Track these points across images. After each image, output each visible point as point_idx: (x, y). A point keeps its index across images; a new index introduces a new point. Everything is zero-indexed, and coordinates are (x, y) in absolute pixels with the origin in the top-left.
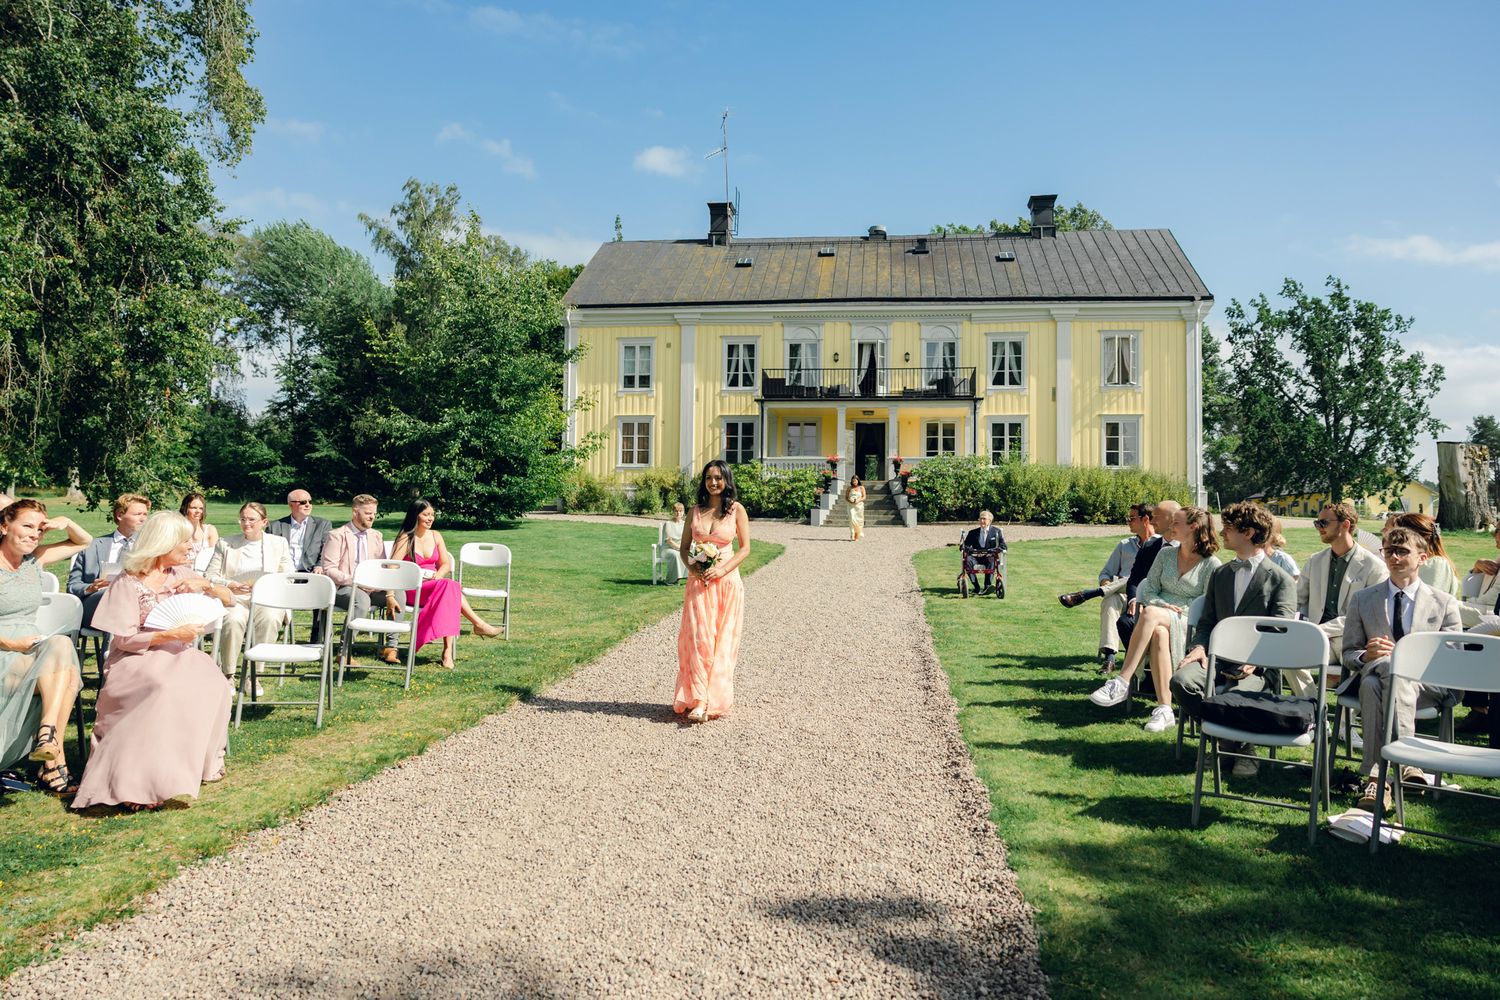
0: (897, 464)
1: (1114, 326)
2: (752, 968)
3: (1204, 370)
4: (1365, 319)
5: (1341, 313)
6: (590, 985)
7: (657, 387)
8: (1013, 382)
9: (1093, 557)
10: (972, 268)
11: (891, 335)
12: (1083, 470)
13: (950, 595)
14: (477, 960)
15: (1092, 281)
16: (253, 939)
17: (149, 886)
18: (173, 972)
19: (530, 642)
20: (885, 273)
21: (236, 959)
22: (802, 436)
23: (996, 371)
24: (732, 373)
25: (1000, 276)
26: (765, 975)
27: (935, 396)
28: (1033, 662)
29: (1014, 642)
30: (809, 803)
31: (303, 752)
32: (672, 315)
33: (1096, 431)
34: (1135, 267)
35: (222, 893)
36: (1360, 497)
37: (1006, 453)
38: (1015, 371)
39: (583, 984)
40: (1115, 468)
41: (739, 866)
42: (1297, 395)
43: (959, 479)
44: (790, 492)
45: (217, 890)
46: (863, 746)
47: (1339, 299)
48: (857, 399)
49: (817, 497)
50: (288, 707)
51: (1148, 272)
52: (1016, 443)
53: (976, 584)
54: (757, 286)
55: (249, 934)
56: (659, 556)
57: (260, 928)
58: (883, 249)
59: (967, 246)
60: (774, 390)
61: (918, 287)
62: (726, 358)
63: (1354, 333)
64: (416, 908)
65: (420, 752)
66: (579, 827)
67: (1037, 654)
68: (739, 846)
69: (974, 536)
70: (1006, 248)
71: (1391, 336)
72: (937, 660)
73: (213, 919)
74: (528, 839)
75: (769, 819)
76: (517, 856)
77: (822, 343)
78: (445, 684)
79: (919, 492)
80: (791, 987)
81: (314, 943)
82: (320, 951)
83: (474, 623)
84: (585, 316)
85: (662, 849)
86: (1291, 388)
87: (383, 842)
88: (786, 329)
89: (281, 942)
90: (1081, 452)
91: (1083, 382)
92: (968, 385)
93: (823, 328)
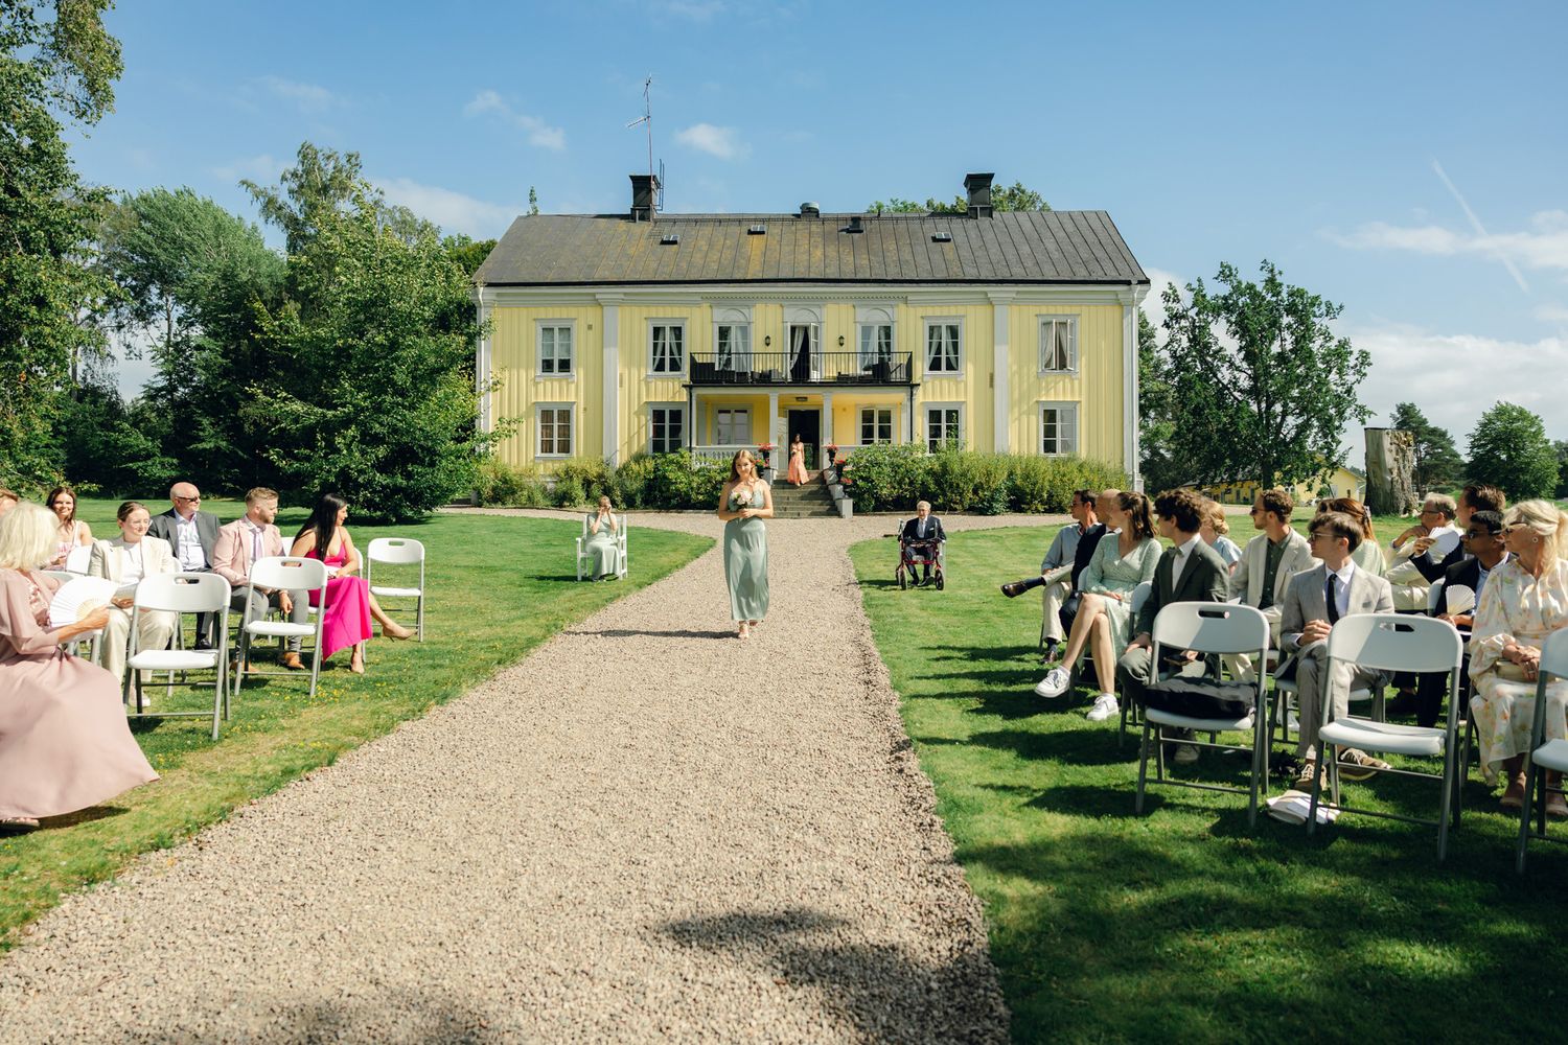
0: (832, 453)
1: (1052, 310)
2: (697, 974)
3: (1141, 355)
4: (1296, 305)
5: (1274, 299)
6: (525, 1000)
7: (578, 372)
8: (950, 367)
9: (1032, 547)
10: (907, 249)
11: (824, 319)
12: (1020, 457)
13: (889, 587)
14: (401, 980)
15: (1029, 264)
16: (149, 968)
17: (27, 917)
18: (58, 1008)
19: (447, 643)
20: (819, 253)
21: (131, 990)
22: (732, 424)
23: (932, 356)
24: (658, 357)
25: (937, 258)
26: (710, 981)
27: (871, 381)
28: (975, 654)
29: (955, 634)
30: (750, 803)
31: (198, 766)
32: (593, 295)
33: (1033, 418)
34: (1072, 250)
35: (111, 921)
36: (1290, 484)
37: (943, 441)
38: (952, 356)
39: (517, 1000)
40: (1052, 455)
41: (679, 870)
42: (1230, 381)
43: (895, 467)
45: (106, 917)
46: (804, 743)
47: (1272, 284)
48: (789, 385)
50: (179, 719)
51: (1084, 256)
52: (953, 430)
53: (915, 575)
54: (684, 265)
55: (145, 964)
56: (584, 550)
57: (157, 957)
58: (815, 227)
59: (902, 225)
60: (703, 375)
61: (852, 267)
62: (651, 341)
63: (1286, 320)
64: (332, 928)
65: (330, 763)
66: (507, 837)
67: (978, 645)
68: (678, 850)
69: (911, 527)
70: (942, 228)
71: (1321, 322)
72: (877, 654)
73: (102, 949)
74: (452, 851)
75: (709, 821)
76: (441, 869)
77: (753, 326)
78: (354, 690)
79: (855, 481)
80: (738, 992)
81: (220, 971)
82: (226, 977)
83: (384, 624)
84: (498, 295)
85: (597, 856)
86: (1225, 375)
87: (292, 859)
88: (715, 310)
89: (181, 970)
90: (1019, 440)
91: (1020, 368)
92: (904, 371)
93: (753, 310)
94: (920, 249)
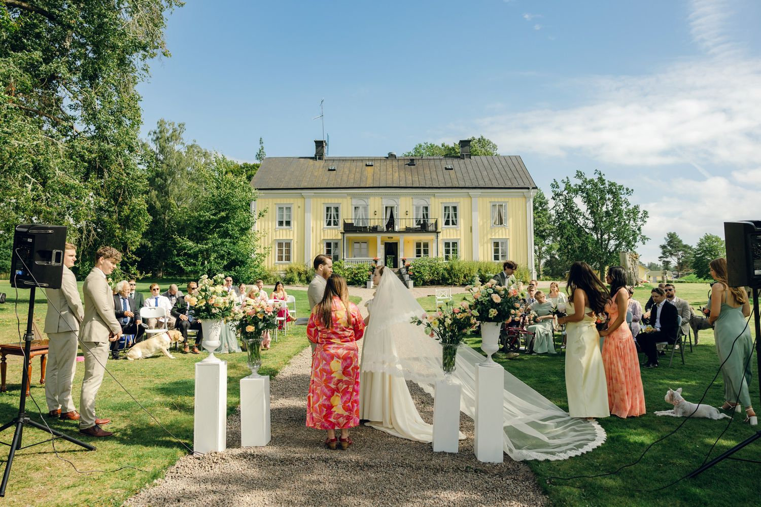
0: (404, 261)
1: (496, 200)
4: (612, 190)
5: (602, 187)
7: (294, 226)
8: (453, 224)
10: (435, 173)
11: (400, 203)
12: (484, 263)
15: (486, 180)
20: (396, 175)
22: (360, 248)
23: (446, 219)
24: (328, 220)
25: (447, 177)
27: (420, 231)
32: (301, 193)
33: (489, 245)
34: (505, 173)
37: (451, 255)
38: (454, 219)
40: (497, 261)
43: (431, 267)
44: (357, 274)
47: (601, 180)
48: (385, 232)
49: (369, 276)
51: (510, 176)
52: (455, 251)
54: (339, 180)
58: (395, 163)
59: (432, 162)
60: (349, 228)
61: (411, 182)
62: (326, 213)
63: (608, 196)
70: (449, 163)
71: (624, 197)
77: (369, 206)
79: (414, 273)
84: (260, 193)
86: (581, 221)
88: (353, 200)
90: (483, 255)
91: (483, 223)
92: (434, 226)
93: (369, 200)
94: (440, 173)
